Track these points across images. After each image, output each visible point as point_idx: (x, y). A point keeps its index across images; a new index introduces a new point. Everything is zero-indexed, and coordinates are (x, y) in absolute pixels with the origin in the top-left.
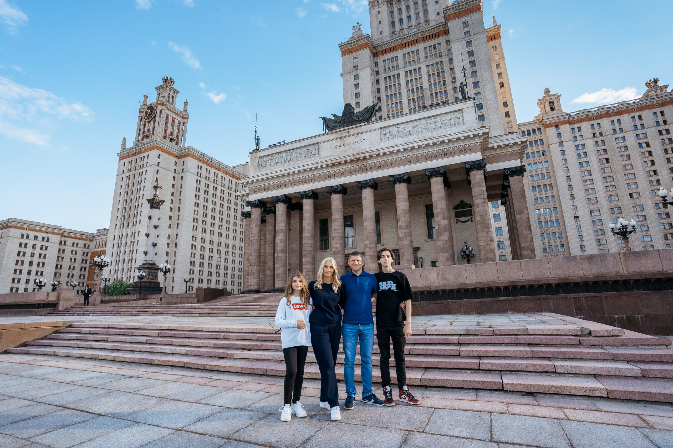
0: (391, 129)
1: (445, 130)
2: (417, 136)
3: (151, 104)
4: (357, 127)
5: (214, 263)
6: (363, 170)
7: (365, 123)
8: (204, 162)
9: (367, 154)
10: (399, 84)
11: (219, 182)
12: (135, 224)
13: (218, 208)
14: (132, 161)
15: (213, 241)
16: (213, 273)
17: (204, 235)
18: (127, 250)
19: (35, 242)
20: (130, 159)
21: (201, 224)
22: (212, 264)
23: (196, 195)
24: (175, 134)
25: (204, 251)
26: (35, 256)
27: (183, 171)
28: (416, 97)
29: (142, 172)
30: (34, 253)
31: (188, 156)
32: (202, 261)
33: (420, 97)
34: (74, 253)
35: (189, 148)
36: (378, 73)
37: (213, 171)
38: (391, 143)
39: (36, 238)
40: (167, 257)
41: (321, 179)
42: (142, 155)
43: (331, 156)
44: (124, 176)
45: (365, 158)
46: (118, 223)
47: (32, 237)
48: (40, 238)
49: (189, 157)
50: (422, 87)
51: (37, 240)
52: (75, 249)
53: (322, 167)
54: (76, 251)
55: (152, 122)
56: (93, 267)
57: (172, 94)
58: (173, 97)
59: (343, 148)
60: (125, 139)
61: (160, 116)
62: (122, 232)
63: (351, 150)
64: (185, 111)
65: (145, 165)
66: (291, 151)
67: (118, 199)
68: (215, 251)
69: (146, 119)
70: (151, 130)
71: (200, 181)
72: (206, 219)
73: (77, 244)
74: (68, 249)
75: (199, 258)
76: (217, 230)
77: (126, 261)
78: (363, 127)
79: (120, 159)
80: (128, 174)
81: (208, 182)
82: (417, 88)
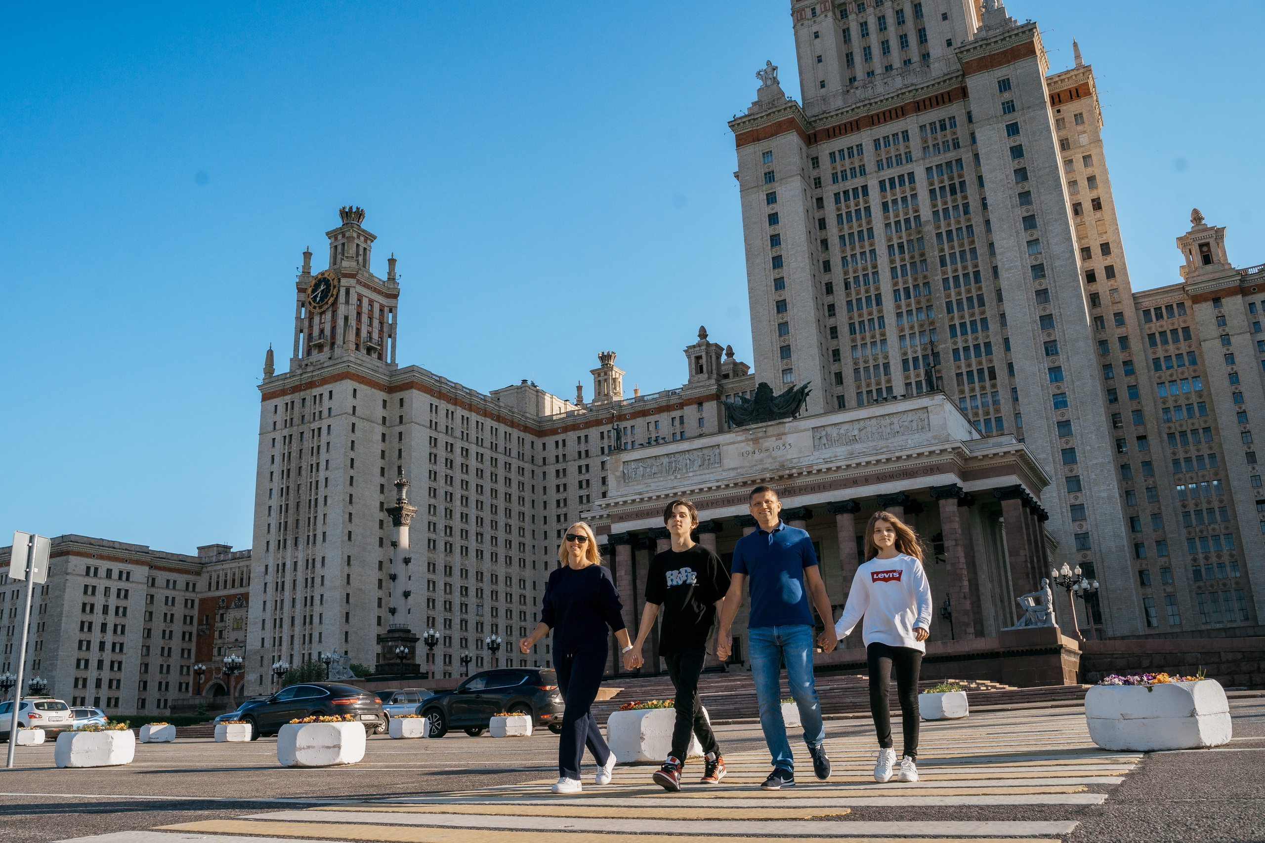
0: (829, 429)
1: (904, 437)
2: (865, 445)
3: (323, 274)
4: (778, 424)
5: (472, 619)
6: (789, 492)
7: (791, 419)
8: (440, 395)
9: (794, 471)
10: (868, 209)
11: (473, 437)
12: (312, 541)
13: (473, 496)
14: (293, 402)
15: (467, 571)
16: (470, 640)
17: (449, 559)
18: (299, 596)
19: (108, 583)
20: (288, 398)
21: (443, 534)
22: (466, 622)
23: (430, 471)
24: (375, 336)
25: (451, 593)
26: (109, 612)
27: (401, 422)
28: (904, 240)
29: (320, 429)
30: (108, 606)
31: (411, 388)
32: (448, 616)
33: (915, 241)
34: (170, 603)
35: (412, 369)
36: (820, 182)
37: (460, 412)
38: (827, 454)
39: (109, 572)
40: (380, 610)
41: (726, 503)
42: (316, 391)
43: (741, 468)
44: (278, 436)
45: (791, 476)
46: (273, 538)
47: (102, 573)
48: (115, 575)
49: (414, 391)
50: (917, 218)
51: (110, 578)
52: (171, 593)
53: (727, 486)
54: (174, 598)
55: (329, 315)
56: (208, 632)
57: (363, 245)
58: (365, 249)
59: (757, 456)
60: (270, 354)
61: (347, 302)
62: (283, 558)
63: (770, 460)
64: (392, 278)
65: (325, 413)
66: (677, 455)
67: (268, 486)
68: (472, 592)
69: (315, 308)
70: (328, 332)
71: (436, 439)
72: (451, 523)
73: (175, 582)
74: (160, 594)
75: (442, 609)
76: (473, 545)
77: (298, 621)
78: (787, 425)
79: (265, 398)
80: (286, 432)
81: (451, 440)
82: (907, 221)
